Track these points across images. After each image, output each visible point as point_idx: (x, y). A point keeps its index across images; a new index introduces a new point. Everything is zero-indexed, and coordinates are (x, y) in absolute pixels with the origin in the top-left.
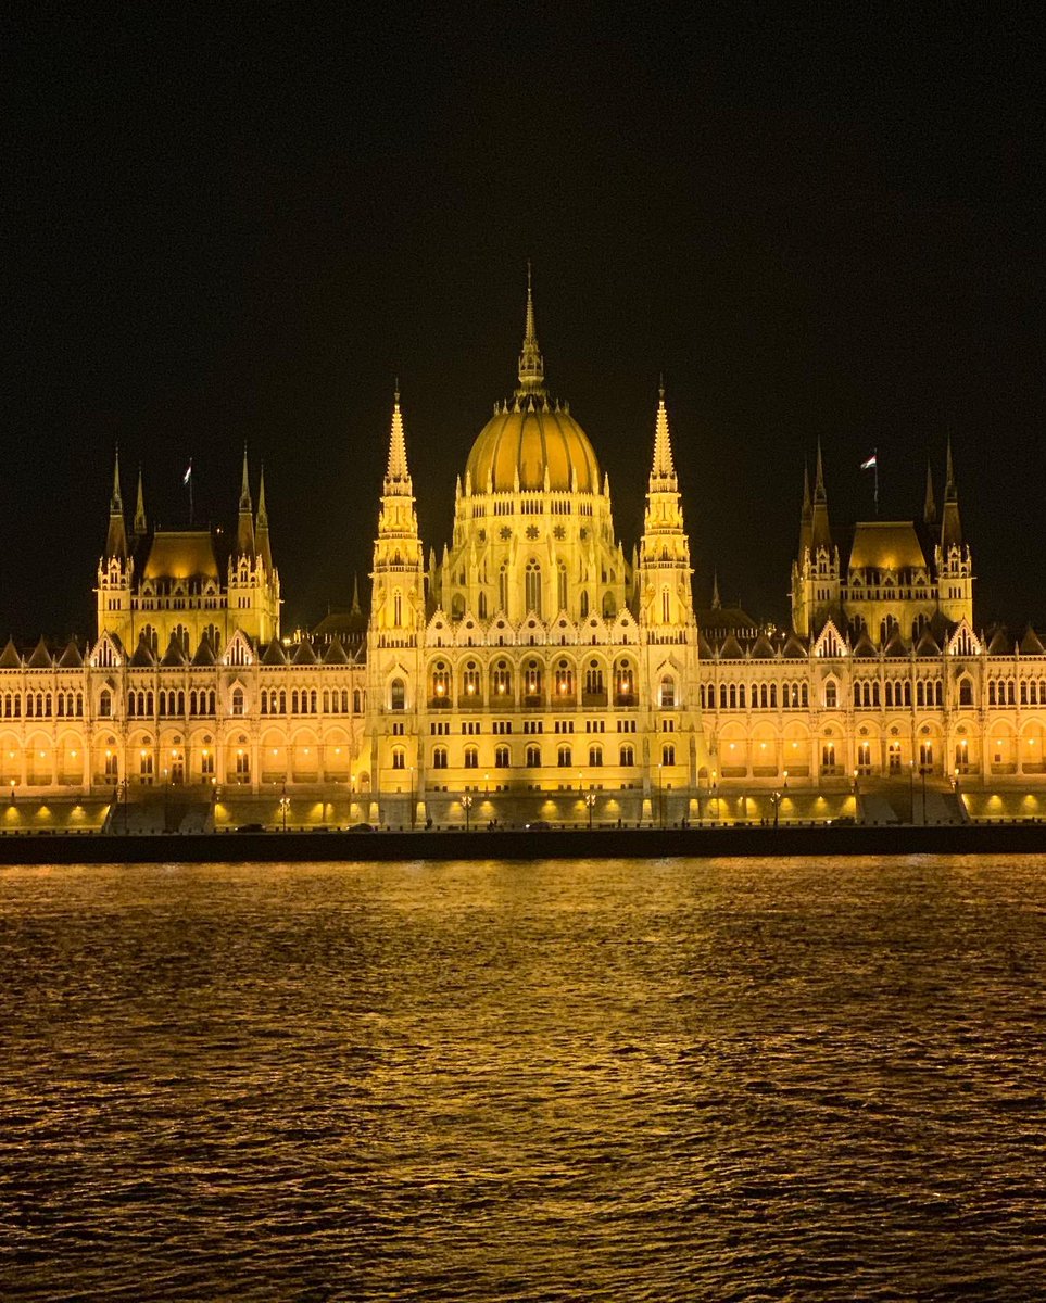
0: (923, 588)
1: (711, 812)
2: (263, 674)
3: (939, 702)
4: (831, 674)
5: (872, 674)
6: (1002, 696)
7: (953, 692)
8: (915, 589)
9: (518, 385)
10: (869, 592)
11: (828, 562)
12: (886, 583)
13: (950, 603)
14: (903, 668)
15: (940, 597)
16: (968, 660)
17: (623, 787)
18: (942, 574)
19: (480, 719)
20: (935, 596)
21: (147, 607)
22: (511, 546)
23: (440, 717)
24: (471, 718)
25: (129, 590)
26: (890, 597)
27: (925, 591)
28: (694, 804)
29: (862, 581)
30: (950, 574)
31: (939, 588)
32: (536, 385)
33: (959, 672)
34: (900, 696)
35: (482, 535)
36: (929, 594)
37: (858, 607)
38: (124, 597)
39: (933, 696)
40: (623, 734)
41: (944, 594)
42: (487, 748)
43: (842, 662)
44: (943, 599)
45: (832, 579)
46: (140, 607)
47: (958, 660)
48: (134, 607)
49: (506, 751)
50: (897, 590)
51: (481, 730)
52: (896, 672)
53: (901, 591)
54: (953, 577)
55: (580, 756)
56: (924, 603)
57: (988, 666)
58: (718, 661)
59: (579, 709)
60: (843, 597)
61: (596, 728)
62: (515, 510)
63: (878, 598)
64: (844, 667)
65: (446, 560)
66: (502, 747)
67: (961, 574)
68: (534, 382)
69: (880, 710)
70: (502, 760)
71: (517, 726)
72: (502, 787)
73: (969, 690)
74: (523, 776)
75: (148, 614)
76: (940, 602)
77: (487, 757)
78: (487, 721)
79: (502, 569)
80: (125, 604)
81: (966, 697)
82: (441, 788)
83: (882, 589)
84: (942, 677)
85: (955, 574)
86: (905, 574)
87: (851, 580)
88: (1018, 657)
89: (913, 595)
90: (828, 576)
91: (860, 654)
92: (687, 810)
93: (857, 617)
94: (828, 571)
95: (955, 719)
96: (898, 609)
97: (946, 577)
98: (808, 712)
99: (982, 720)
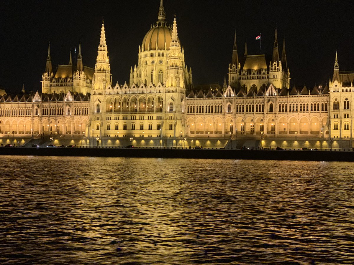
0: (264, 75)
1: (180, 144)
2: (75, 103)
3: (263, 111)
4: (229, 102)
5: (242, 102)
6: (283, 109)
7: (267, 108)
8: (262, 75)
9: (158, 20)
10: (248, 77)
11: (235, 68)
12: (263, 74)
13: (273, 80)
14: (251, 100)
15: (270, 78)
16: (272, 97)
17: (157, 136)
18: (271, 71)
19: (119, 116)
20: (268, 78)
21: (54, 86)
22: (155, 66)
23: (109, 115)
24: (117, 115)
25: (49, 81)
26: (254, 78)
27: (255, 76)
28: (174, 141)
29: (246, 73)
30: (273, 71)
31: (270, 75)
32: (162, 20)
33: (269, 101)
34: (250, 110)
35: (146, 63)
36: (266, 77)
37: (243, 82)
38: (48, 83)
39: (261, 109)
40: (158, 120)
41: (271, 77)
42: (121, 124)
43: (233, 98)
44: (271, 79)
45: (236, 73)
46: (52, 86)
47: (269, 98)
48: (51, 86)
49: (126, 125)
50: (256, 76)
51: (120, 119)
52: (249, 101)
53: (257, 76)
54: (274, 71)
55: (146, 127)
56: (264, 80)
57: (278, 99)
58: (196, 99)
59: (155, 112)
60: (240, 79)
61: (150, 118)
62: (165, 55)
63: (250, 79)
64: (233, 100)
65: (135, 69)
66: (125, 124)
67: (277, 70)
68: (161, 19)
69: (244, 114)
70: (125, 128)
71: (129, 118)
72: (125, 136)
73: (272, 107)
74: (130, 132)
75: (54, 88)
76: (270, 79)
77: (121, 127)
78: (121, 116)
79: (152, 73)
80: (49, 85)
81: (271, 109)
82: (109, 136)
83: (252, 76)
84: (264, 103)
85: (275, 70)
86: (259, 71)
87: (242, 73)
88: (288, 96)
89: (261, 77)
90: (235, 72)
91: (239, 96)
92: (173, 144)
93: (244, 85)
94: (235, 70)
95: (268, 116)
96: (257, 82)
97: (272, 71)
98: (222, 114)
99: (276, 117)
